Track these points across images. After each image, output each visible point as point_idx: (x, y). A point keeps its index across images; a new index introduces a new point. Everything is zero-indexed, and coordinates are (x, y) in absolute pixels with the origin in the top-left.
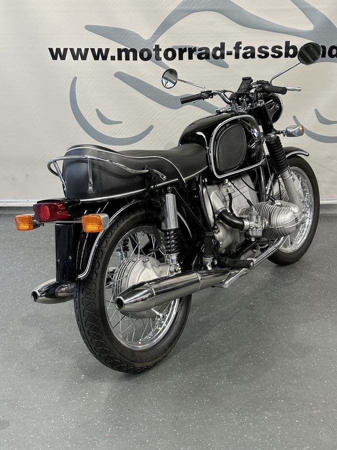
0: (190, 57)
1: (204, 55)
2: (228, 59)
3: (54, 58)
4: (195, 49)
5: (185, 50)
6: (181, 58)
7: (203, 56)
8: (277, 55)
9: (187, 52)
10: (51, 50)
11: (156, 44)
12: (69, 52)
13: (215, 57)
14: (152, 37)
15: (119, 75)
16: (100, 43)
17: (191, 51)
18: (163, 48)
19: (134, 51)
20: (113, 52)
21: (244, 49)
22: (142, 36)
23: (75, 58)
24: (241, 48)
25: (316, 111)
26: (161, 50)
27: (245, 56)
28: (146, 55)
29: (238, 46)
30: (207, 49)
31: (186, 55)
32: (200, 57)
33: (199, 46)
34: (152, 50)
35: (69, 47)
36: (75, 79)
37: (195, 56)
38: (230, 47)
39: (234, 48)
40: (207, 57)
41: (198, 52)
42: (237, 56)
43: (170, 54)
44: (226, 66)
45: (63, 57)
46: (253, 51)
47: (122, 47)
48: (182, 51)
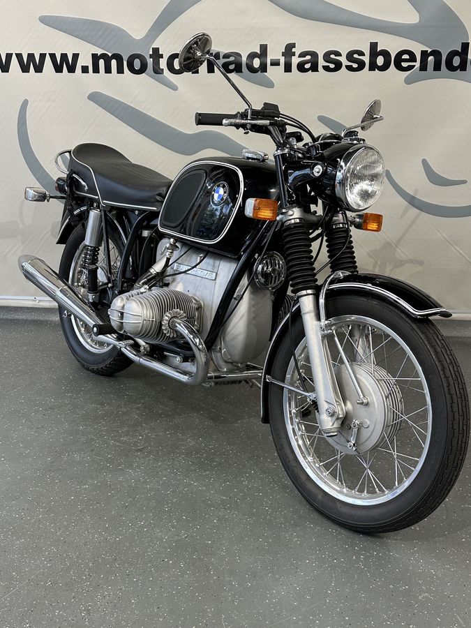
2: (274, 73)
11: (155, 46)
14: (147, 36)
15: (96, 98)
16: (64, 44)
18: (166, 53)
22: (130, 33)
25: (424, 162)
31: (203, 67)
33: (224, 50)
35: (14, 52)
36: (25, 103)
38: (275, 53)
44: (269, 84)
47: (99, 52)
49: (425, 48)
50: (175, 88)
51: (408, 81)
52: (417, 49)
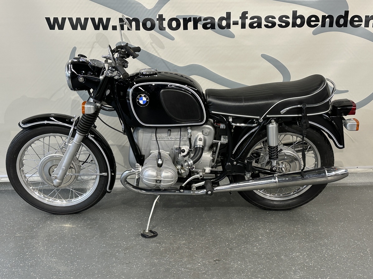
0: (195, 27)
1: (209, 24)
2: (234, 29)
3: (52, 27)
4: (200, 19)
5: (190, 20)
6: (186, 28)
7: (209, 26)
8: (284, 24)
9: (192, 22)
10: (48, 19)
11: (160, 13)
12: (67, 22)
13: (221, 27)
14: (155, 7)
16: (101, 12)
17: (196, 21)
18: (167, 17)
19: (137, 21)
20: (114, 22)
21: (251, 19)
22: (144, 5)
23: (74, 27)
24: (247, 18)
26: (164, 20)
27: (251, 26)
28: (149, 24)
29: (244, 16)
30: (212, 19)
31: (191, 25)
32: (205, 27)
33: (204, 16)
34: (155, 20)
35: (67, 16)
36: (74, 49)
37: (200, 26)
38: (236, 17)
39: (240, 18)
40: (213, 27)
41: (203, 22)
42: (243, 26)
43: (174, 24)
44: (232, 36)
45: (61, 27)
46: (259, 21)
48: (186, 21)
49: (324, 14)
50: (172, 39)
51: (315, 33)
52: (320, 15)
